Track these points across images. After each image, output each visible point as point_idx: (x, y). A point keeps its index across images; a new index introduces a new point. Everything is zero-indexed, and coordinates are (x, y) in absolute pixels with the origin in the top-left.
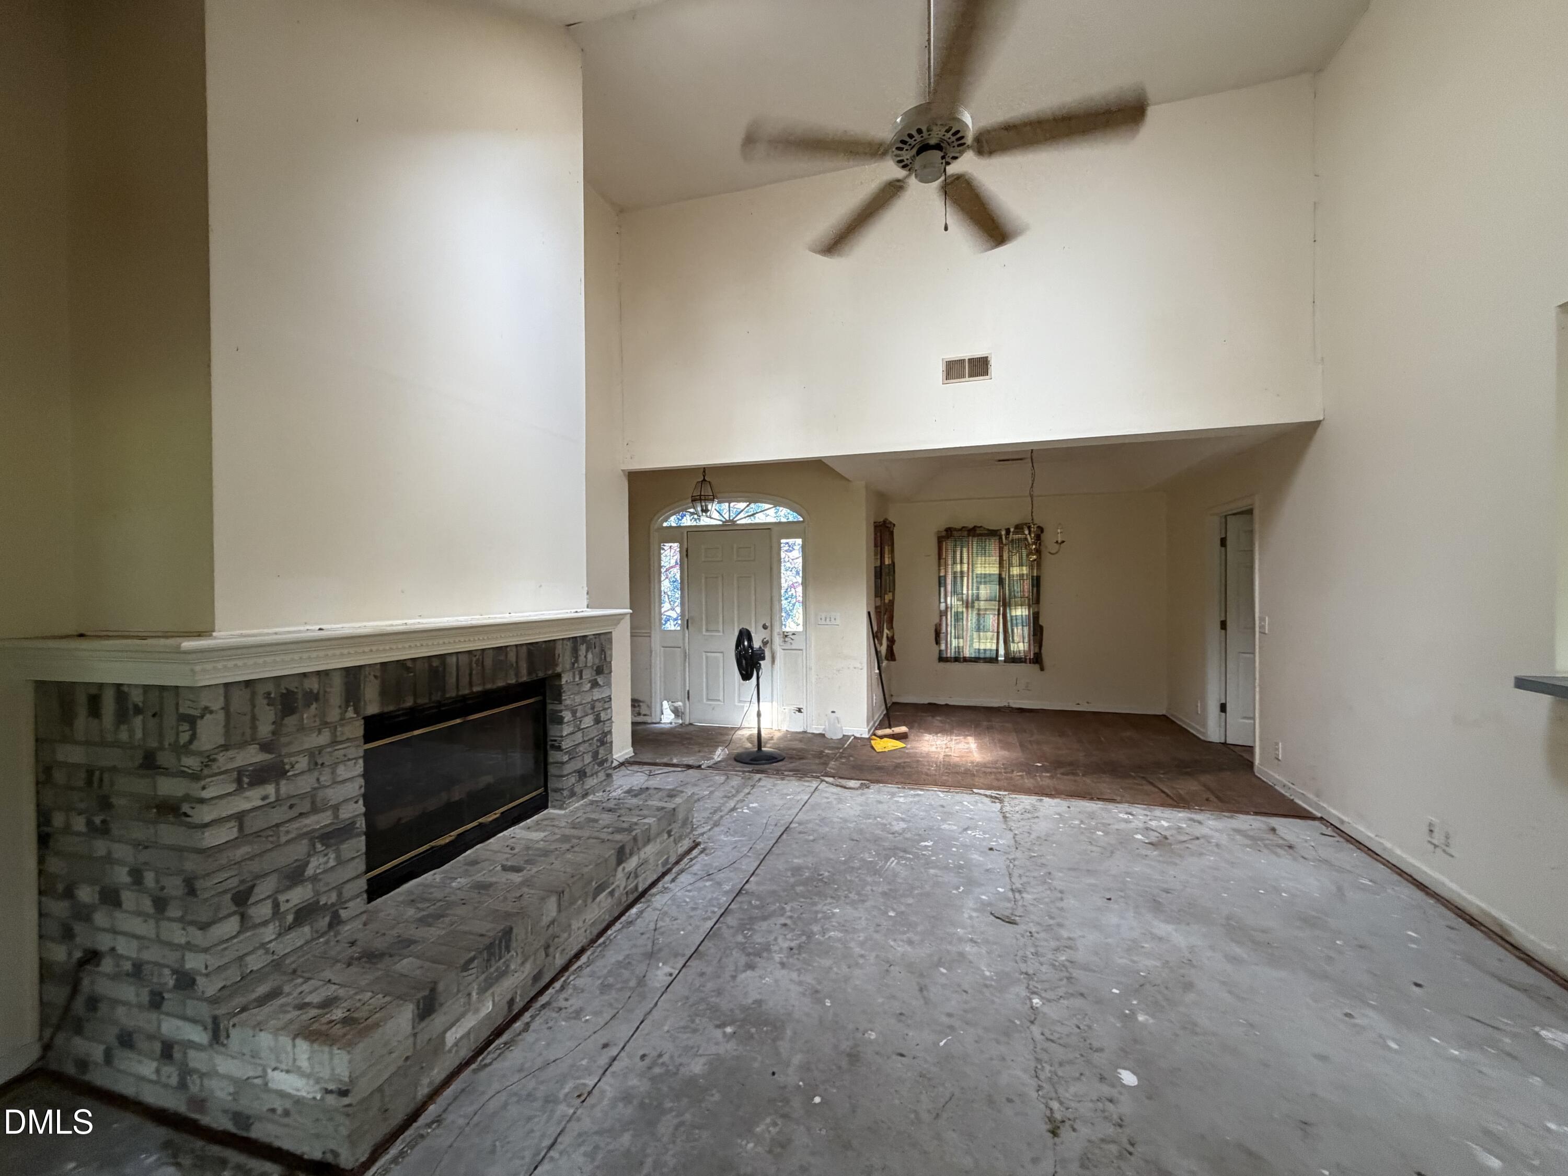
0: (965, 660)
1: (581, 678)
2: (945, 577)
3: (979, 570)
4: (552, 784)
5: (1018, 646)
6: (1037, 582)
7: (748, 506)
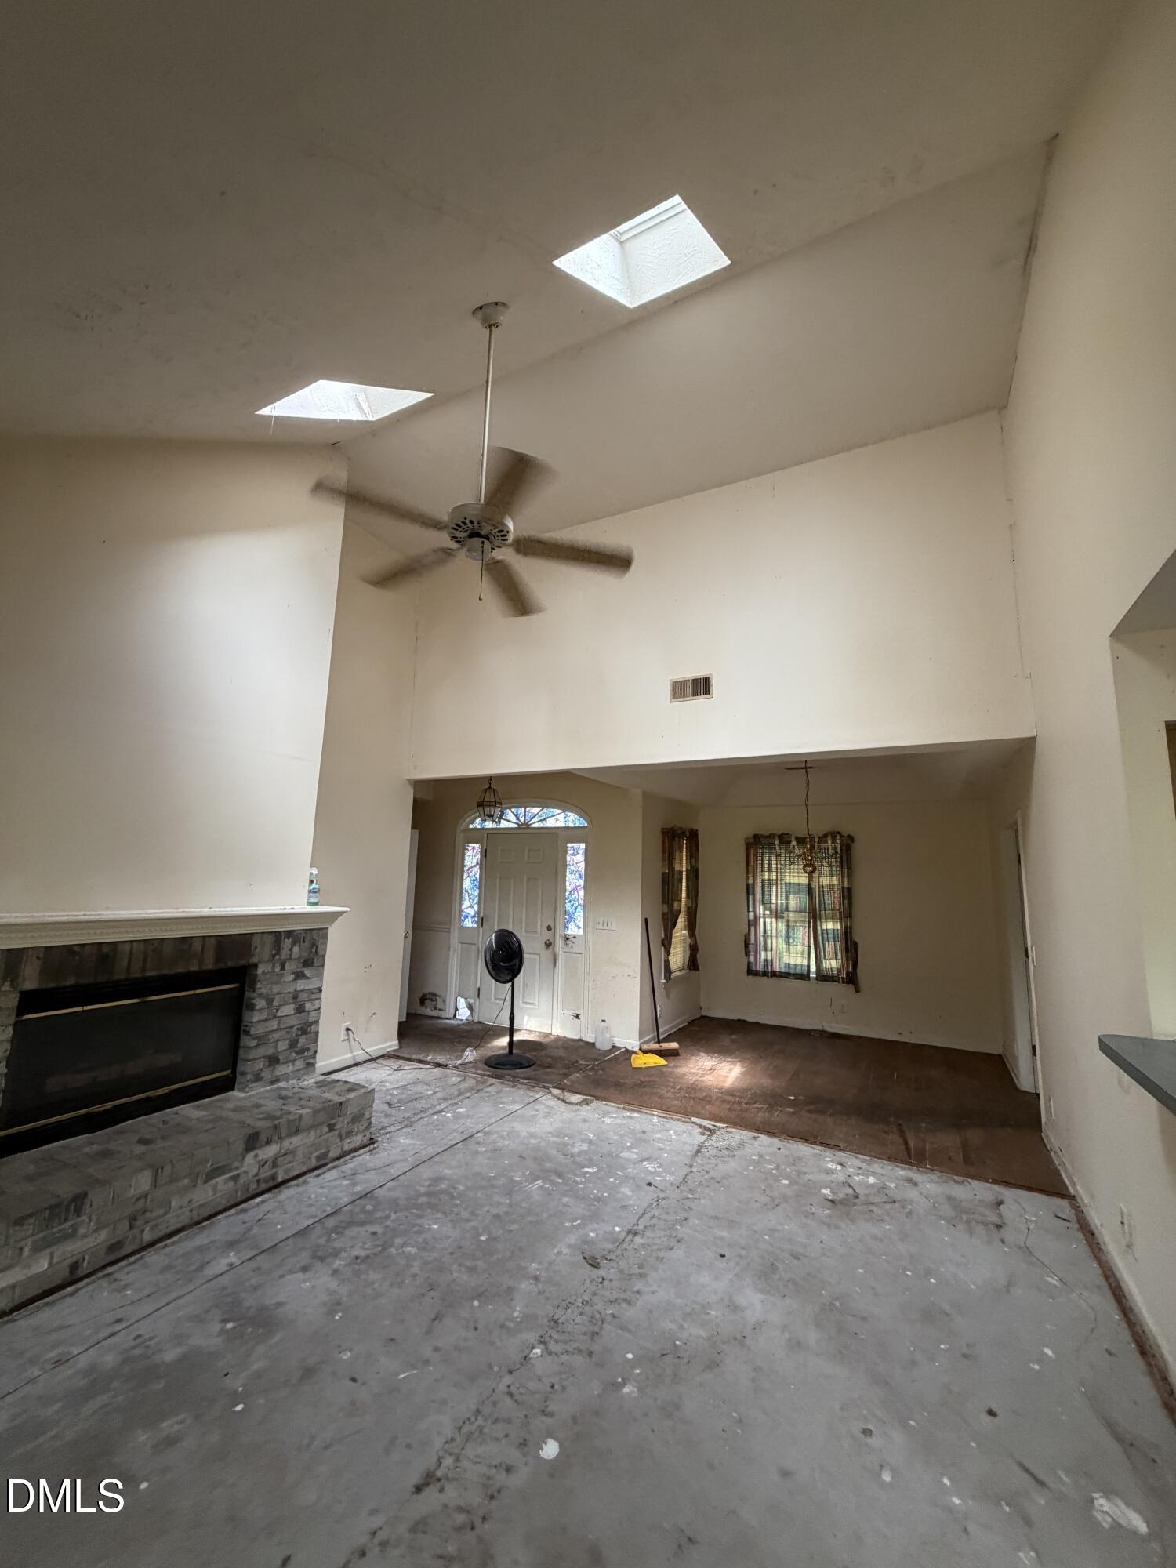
0: (774, 974)
1: (283, 968)
2: (754, 884)
3: (788, 879)
4: (240, 1068)
5: (830, 964)
6: (847, 894)
7: (541, 811)
